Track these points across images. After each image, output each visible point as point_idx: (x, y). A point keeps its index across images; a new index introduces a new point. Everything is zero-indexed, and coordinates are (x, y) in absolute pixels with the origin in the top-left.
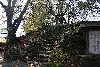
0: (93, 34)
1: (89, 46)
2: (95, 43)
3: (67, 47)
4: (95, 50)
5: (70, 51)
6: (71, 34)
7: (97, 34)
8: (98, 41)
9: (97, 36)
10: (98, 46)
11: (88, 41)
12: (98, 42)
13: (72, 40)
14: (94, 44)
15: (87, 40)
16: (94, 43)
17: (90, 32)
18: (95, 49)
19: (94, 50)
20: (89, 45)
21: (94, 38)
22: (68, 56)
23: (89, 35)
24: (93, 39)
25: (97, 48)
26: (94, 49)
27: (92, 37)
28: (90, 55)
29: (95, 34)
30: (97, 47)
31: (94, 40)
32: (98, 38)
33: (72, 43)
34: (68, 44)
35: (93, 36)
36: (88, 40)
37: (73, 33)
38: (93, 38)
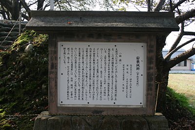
0: (69, 49)
1: (56, 85)
2: (73, 76)
3: (5, 90)
4: (74, 96)
5: (14, 102)
6: (22, 49)
7: (78, 50)
8: (81, 71)
9: (78, 57)
10: (81, 84)
11: (54, 70)
12: (81, 73)
13: (24, 67)
14: (70, 80)
15: (50, 67)
16: (71, 76)
17: (59, 44)
18: (74, 93)
19: (70, 96)
20: (56, 82)
21: (70, 61)
22: (4, 118)
23: (56, 52)
24: (67, 64)
25: (77, 91)
26: (70, 94)
27: (66, 58)
28: (60, 112)
29: (72, 49)
30: (78, 88)
31: (70, 68)
32: (81, 61)
33: (24, 78)
34: (10, 80)
35: (67, 56)
36: (55, 66)
37: (28, 47)
38: (67, 61)
